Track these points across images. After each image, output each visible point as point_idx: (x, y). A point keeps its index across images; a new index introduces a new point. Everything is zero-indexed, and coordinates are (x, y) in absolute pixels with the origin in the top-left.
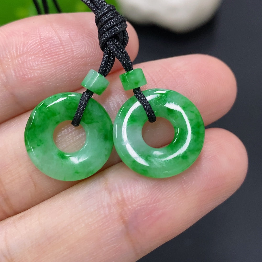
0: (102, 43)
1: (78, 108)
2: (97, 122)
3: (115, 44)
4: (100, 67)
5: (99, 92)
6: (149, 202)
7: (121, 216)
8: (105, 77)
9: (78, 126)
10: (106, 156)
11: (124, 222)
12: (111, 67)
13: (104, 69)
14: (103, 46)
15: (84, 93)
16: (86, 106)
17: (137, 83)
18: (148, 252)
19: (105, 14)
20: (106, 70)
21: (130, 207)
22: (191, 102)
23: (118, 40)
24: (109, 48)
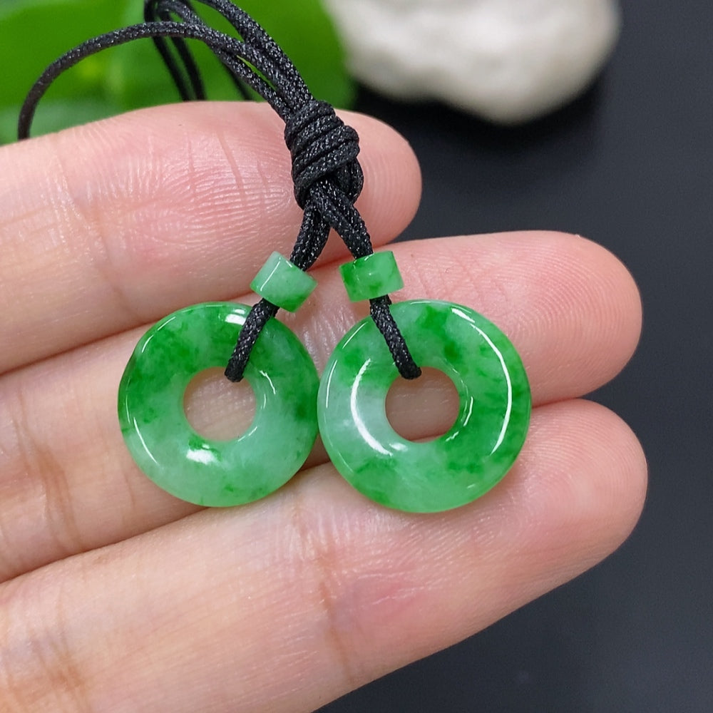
0: (298, 193)
1: (239, 342)
2: (281, 374)
3: (328, 195)
4: (296, 248)
5: (291, 306)
6: (390, 567)
7: (323, 590)
8: (304, 270)
9: (239, 381)
10: (299, 454)
11: (328, 604)
12: (321, 248)
13: (304, 251)
14: (303, 197)
15: (255, 306)
16: (257, 337)
17: (374, 288)
18: (377, 675)
19: (306, 123)
20: (308, 254)
21: (345, 572)
22: (503, 336)
23: (337, 184)
24: (314, 204)
